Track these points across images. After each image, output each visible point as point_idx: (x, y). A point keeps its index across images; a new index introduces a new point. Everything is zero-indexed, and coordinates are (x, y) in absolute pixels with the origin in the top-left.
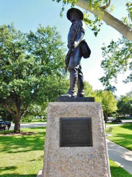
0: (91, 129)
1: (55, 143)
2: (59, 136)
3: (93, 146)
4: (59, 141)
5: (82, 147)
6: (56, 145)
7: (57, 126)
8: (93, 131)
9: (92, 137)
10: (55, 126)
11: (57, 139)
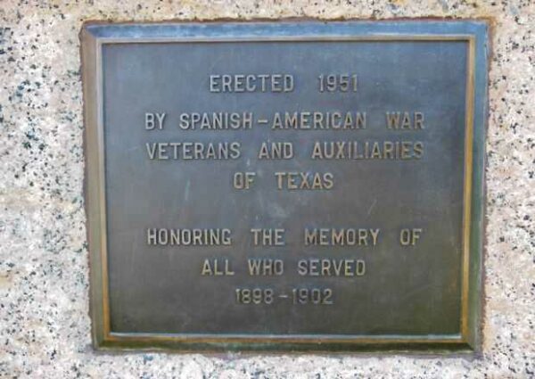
0: (480, 160)
1: (26, 308)
2: (78, 234)
3: (487, 349)
4: (81, 291)
5: (350, 361)
6: (42, 331)
7: (49, 123)
8: (494, 186)
9: (478, 253)
10: (24, 126)
11: (53, 269)
